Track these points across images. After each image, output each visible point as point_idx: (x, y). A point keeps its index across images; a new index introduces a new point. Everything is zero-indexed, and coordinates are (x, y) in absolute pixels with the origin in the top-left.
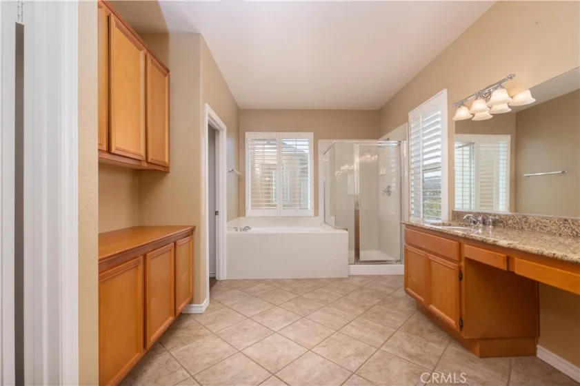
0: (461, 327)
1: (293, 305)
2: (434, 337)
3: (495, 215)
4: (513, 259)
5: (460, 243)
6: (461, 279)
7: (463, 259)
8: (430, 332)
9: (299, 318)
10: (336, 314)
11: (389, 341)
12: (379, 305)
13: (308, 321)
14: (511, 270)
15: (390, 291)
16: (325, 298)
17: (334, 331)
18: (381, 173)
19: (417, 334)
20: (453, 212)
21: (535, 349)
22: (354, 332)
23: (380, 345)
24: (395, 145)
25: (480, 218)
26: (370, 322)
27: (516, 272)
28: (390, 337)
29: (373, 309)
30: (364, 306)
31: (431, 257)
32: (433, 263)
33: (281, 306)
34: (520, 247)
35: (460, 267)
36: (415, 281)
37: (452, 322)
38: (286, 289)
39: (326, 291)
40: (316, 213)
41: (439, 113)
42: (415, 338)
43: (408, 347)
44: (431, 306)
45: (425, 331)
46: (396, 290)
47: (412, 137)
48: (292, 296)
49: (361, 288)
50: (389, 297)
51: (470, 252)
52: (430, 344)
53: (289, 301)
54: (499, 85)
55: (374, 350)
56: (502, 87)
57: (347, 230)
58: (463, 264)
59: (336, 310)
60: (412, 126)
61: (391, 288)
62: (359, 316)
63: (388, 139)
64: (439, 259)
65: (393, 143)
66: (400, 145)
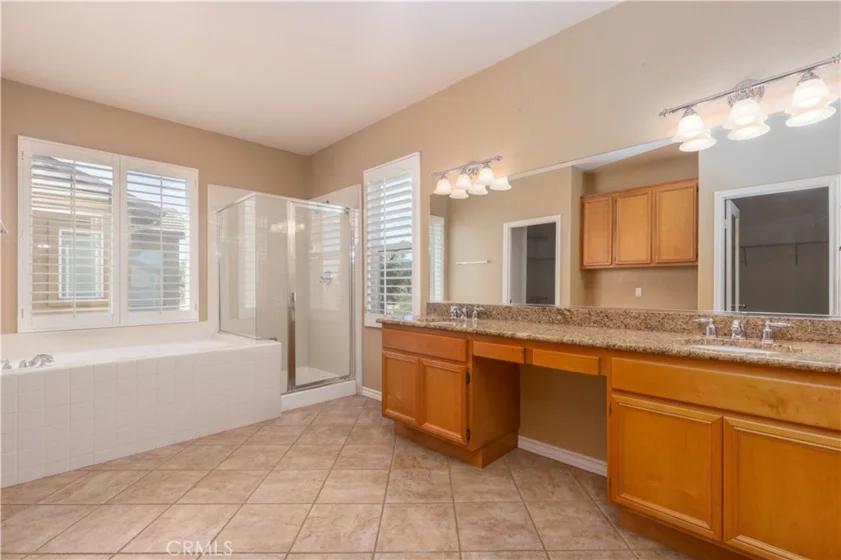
0: (468, 439)
1: (206, 490)
2: (431, 463)
3: (478, 307)
4: (531, 351)
5: (467, 341)
6: (468, 382)
7: (471, 358)
8: (425, 458)
9: (234, 509)
10: (296, 479)
11: (389, 487)
12: (349, 444)
13: (257, 508)
14: (528, 362)
15: (351, 421)
16: (261, 459)
17: (309, 506)
18: (314, 251)
19: (414, 467)
20: (429, 304)
21: (517, 440)
22: (341, 495)
23: (382, 498)
24: (340, 211)
25: (464, 310)
26: (351, 472)
27: (534, 363)
28: (388, 483)
29: (343, 453)
30: (329, 453)
31: (426, 361)
32: (429, 370)
33: (181, 501)
34: (539, 336)
35: (467, 369)
36: (400, 397)
37: (457, 436)
38: (173, 467)
39: (256, 447)
40: (203, 316)
41: (410, 179)
42: (415, 472)
43: (414, 487)
44: (426, 424)
45: (420, 460)
46: (358, 419)
47: (369, 206)
48: (196, 476)
49: (310, 427)
50: (355, 430)
51: (481, 349)
52: (434, 472)
53: (194, 487)
54: (486, 164)
55: (379, 508)
56: (489, 167)
57: (276, 340)
58: (470, 365)
59: (293, 473)
60: (369, 190)
61: (351, 416)
62: (332, 469)
63: (328, 202)
64: (439, 364)
65: (338, 209)
66: (347, 213)
